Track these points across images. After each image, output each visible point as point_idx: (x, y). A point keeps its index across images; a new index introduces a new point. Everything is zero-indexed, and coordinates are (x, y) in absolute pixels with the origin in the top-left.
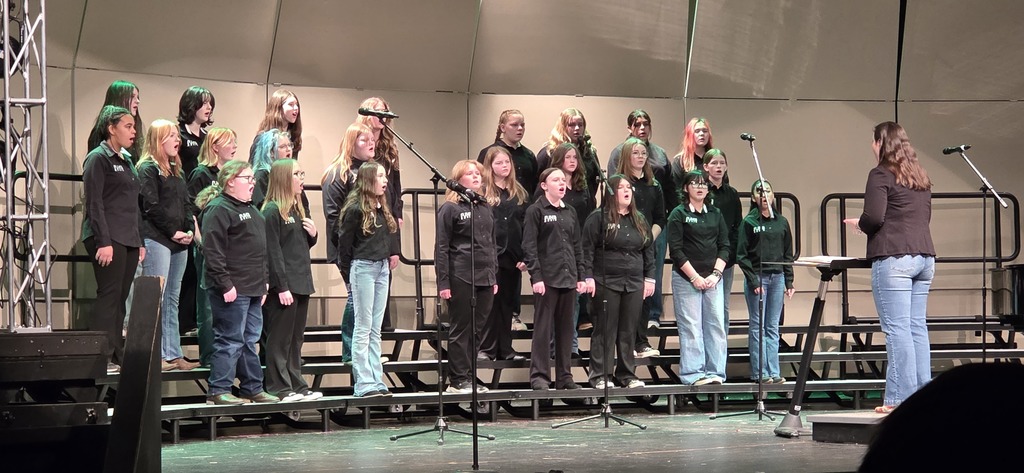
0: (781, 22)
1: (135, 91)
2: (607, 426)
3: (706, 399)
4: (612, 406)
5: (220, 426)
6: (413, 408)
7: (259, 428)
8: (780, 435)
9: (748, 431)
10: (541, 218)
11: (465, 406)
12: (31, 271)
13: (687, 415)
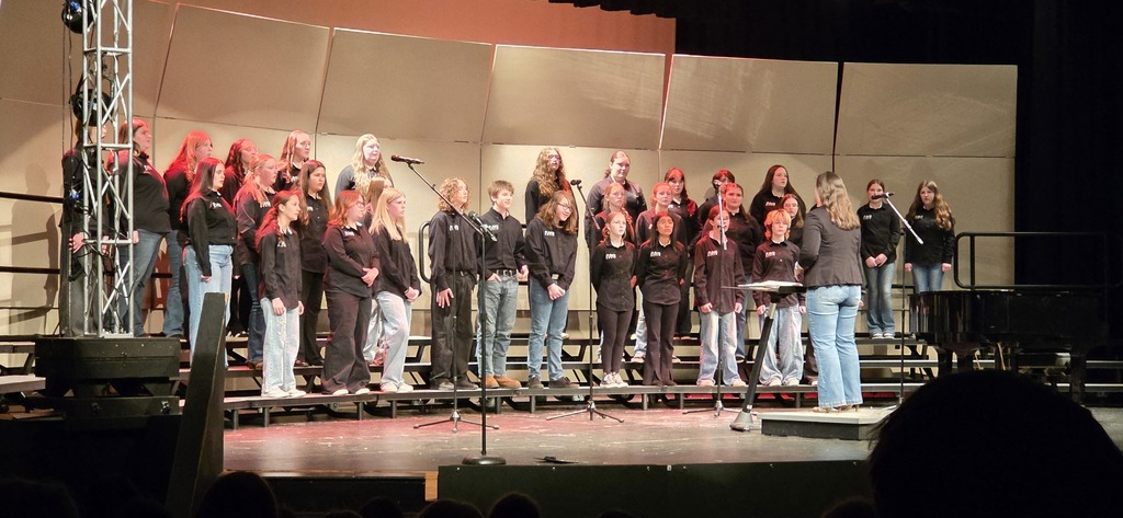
2: (591, 419)
3: (673, 398)
4: (596, 402)
5: (272, 415)
6: (431, 401)
7: (305, 417)
8: (734, 429)
9: (708, 426)
11: (475, 400)
12: (117, 287)
13: (658, 411)
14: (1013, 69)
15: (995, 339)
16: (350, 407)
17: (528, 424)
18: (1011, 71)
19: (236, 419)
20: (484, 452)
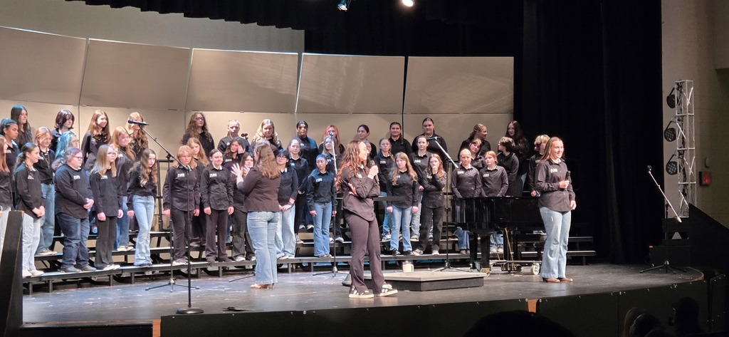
0: (345, 73)
1: (23, 111)
3: (307, 265)
5: (55, 284)
6: (157, 272)
7: (75, 285)
8: (344, 285)
9: (328, 283)
10: (208, 176)
11: (184, 270)
13: (298, 274)
14: (511, 59)
15: (503, 225)
16: (105, 278)
17: (217, 285)
18: (510, 61)
19: (31, 288)
20: (190, 305)
